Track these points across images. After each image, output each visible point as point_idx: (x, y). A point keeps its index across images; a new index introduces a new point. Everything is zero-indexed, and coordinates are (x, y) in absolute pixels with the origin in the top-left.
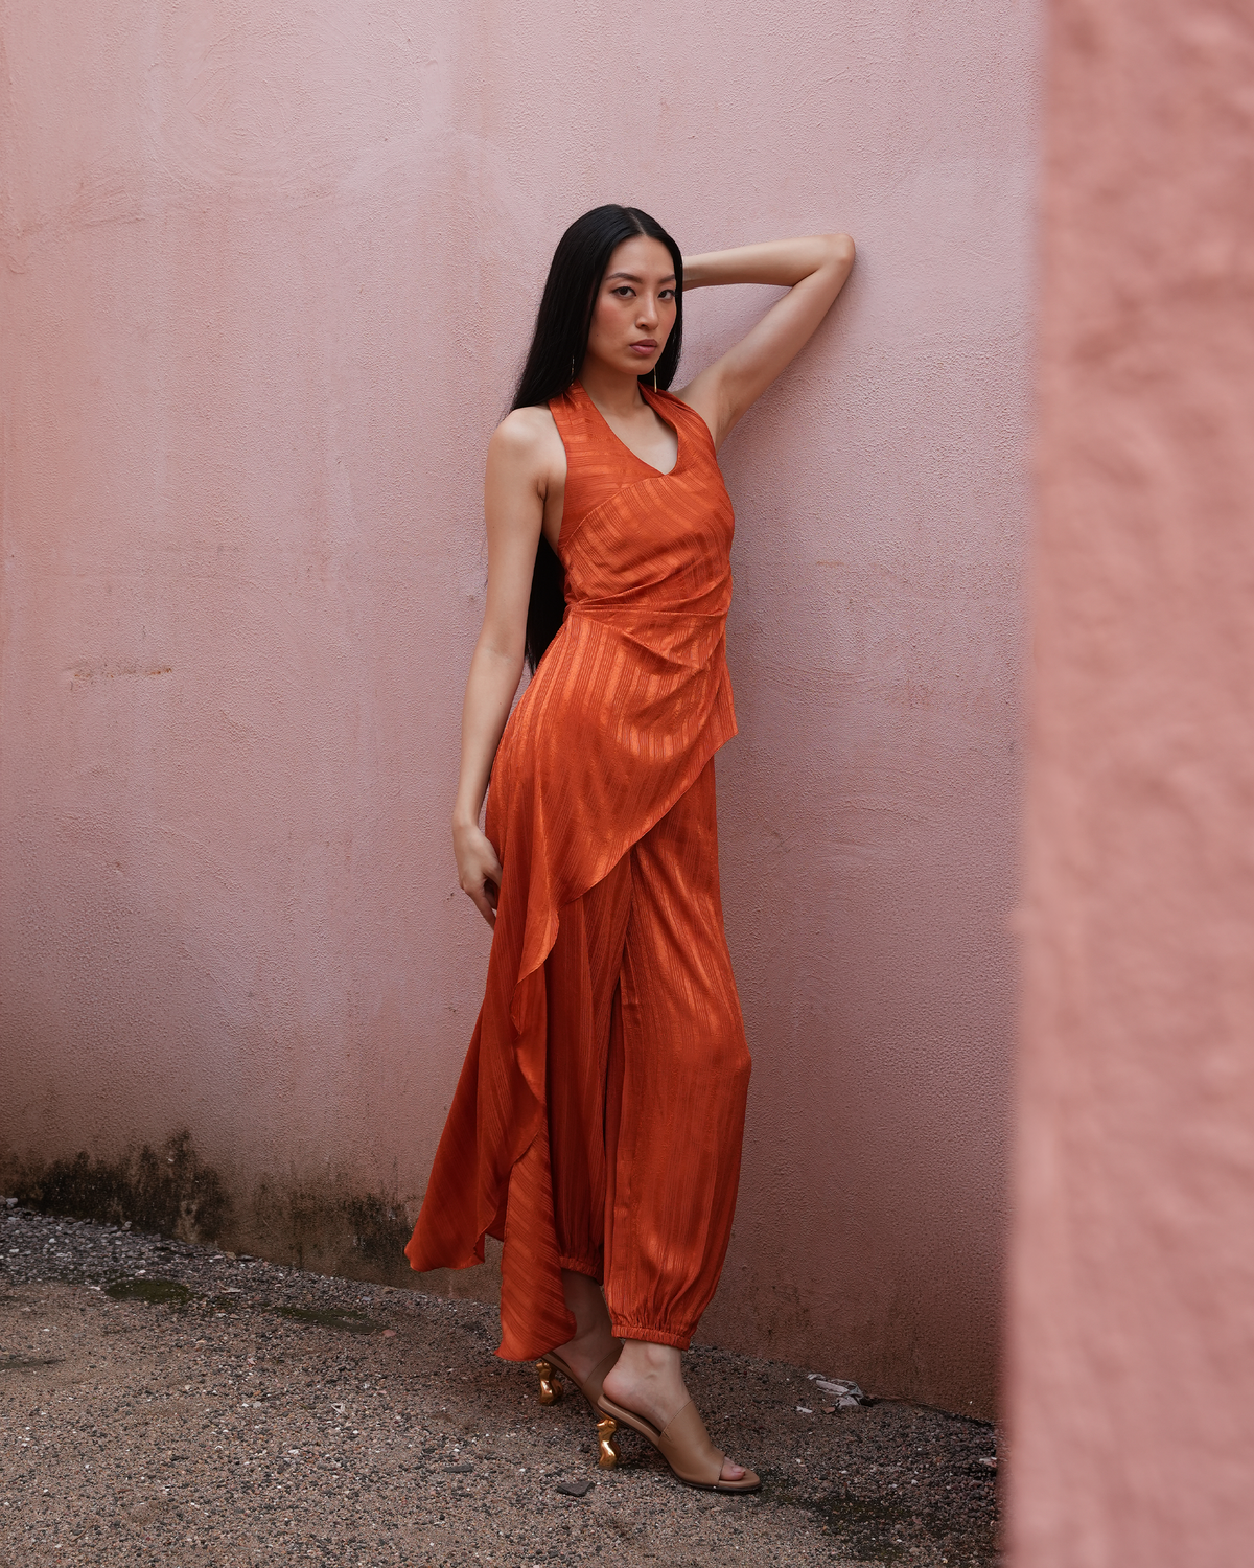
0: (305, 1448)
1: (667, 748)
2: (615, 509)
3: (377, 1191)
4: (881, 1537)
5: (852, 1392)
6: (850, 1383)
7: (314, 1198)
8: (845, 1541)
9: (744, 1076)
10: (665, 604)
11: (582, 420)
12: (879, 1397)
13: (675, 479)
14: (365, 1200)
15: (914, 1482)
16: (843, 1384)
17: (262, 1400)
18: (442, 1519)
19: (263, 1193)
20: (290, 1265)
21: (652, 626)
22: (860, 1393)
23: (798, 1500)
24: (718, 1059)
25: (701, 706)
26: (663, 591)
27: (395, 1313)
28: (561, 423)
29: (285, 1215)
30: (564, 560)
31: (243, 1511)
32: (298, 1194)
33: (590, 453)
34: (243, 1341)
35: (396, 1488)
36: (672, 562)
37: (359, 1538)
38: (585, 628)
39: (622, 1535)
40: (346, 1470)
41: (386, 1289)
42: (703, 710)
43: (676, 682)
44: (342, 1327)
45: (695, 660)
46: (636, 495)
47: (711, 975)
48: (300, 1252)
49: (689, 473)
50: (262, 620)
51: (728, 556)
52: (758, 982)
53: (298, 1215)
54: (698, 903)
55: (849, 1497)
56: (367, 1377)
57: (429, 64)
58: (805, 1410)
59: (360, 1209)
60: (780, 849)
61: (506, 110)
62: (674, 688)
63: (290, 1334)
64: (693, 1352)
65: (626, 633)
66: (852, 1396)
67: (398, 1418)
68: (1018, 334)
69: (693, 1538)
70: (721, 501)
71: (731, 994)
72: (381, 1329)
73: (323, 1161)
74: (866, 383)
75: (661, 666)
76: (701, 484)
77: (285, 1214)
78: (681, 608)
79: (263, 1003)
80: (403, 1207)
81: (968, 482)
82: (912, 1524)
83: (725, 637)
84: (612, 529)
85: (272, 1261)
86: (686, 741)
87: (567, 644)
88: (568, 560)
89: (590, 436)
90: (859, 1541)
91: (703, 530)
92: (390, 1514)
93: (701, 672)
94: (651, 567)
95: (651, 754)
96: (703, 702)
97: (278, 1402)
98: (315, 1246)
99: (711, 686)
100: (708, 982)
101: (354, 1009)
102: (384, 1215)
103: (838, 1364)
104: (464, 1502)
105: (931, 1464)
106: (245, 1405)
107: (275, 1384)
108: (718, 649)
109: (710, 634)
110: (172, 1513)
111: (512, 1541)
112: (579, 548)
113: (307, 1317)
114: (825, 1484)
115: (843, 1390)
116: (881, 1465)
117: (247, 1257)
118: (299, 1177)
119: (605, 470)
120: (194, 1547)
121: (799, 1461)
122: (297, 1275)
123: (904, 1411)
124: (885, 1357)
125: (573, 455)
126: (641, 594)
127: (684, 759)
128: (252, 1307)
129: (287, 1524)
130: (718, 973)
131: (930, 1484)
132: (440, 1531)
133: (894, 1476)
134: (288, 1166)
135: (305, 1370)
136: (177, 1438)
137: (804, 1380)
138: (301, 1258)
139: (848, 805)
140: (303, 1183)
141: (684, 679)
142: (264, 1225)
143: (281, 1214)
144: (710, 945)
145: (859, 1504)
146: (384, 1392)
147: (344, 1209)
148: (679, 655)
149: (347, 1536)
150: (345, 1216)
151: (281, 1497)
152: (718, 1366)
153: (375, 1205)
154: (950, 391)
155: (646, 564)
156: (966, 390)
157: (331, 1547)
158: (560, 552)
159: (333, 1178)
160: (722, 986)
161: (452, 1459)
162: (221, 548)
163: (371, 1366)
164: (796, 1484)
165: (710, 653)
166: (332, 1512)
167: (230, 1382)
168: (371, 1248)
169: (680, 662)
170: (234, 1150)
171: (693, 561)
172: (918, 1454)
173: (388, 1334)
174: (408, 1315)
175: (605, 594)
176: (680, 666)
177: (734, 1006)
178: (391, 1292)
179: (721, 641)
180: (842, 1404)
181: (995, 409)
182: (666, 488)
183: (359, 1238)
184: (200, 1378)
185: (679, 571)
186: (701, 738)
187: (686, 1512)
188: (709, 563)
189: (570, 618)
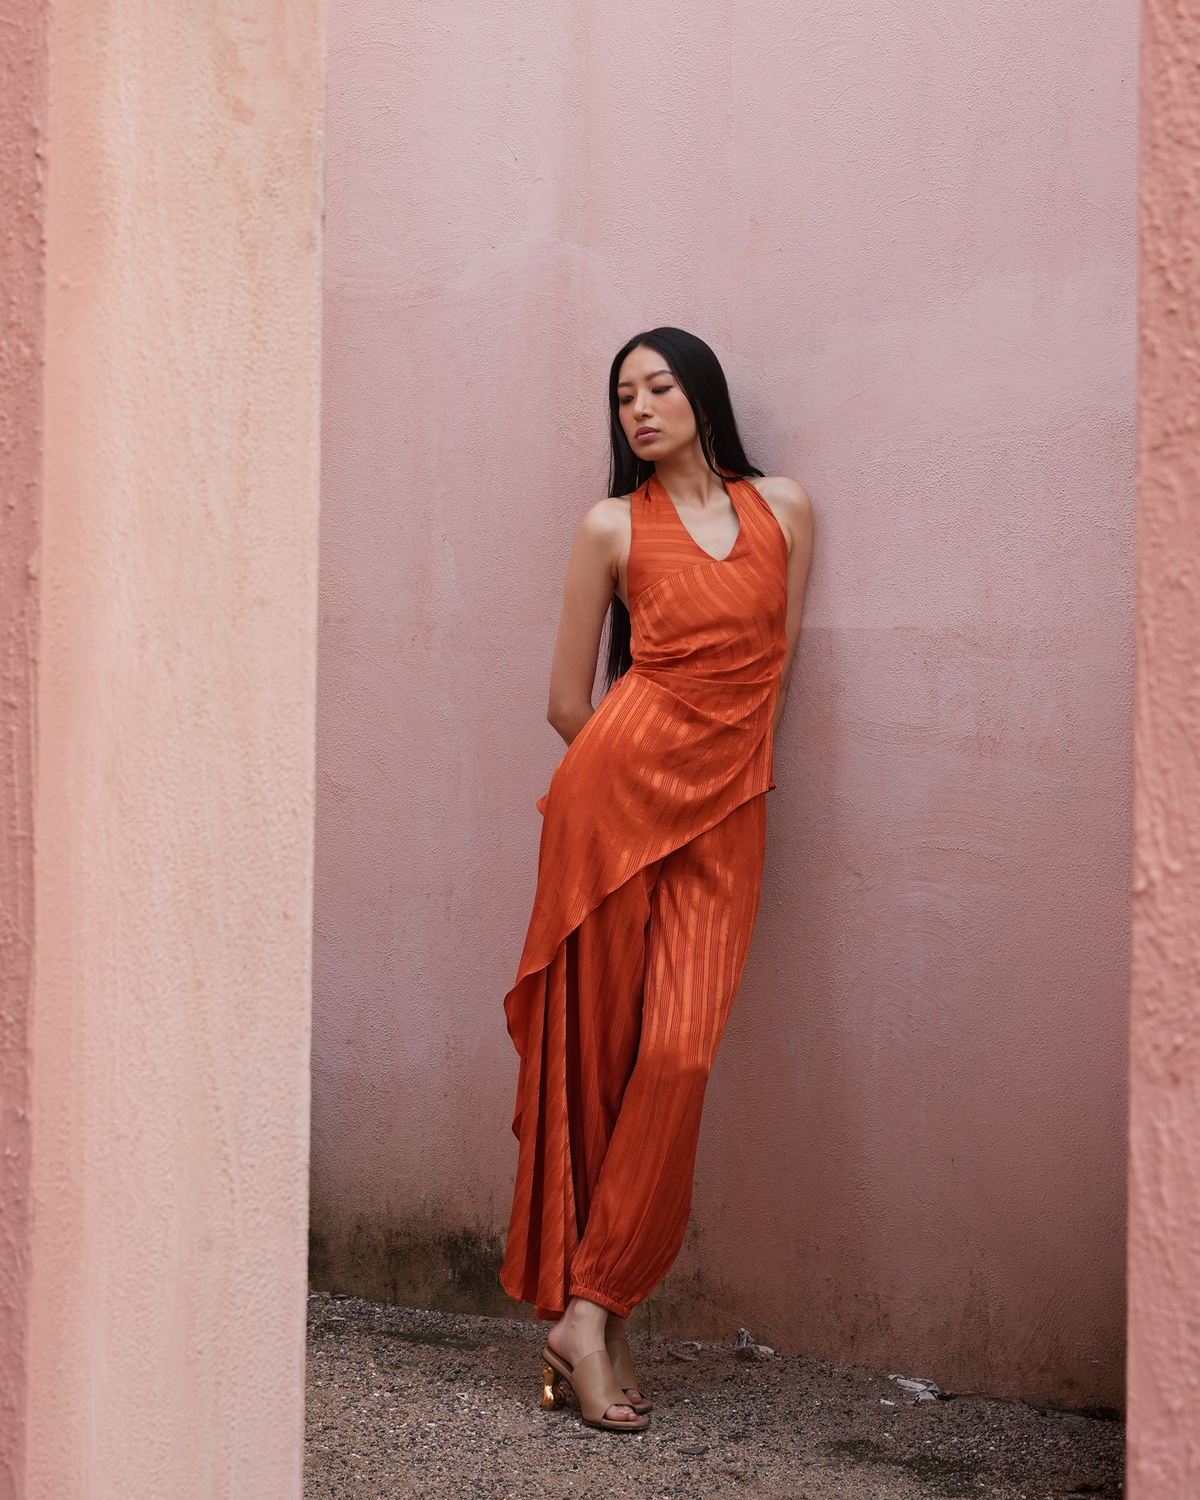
0: (440, 1423)
2: (661, 591)
3: (472, 1225)
4: (966, 1482)
5: (930, 1388)
6: (928, 1381)
7: (409, 1235)
8: (934, 1486)
11: (654, 510)
12: (955, 1393)
13: (728, 565)
14: (461, 1234)
15: (991, 1448)
16: (921, 1382)
17: (391, 1392)
18: (575, 1468)
19: (359, 1233)
20: (385, 1302)
22: (937, 1389)
23: (889, 1460)
26: (698, 662)
27: (494, 1336)
28: (636, 511)
31: (398, 1462)
32: (394, 1232)
33: (653, 540)
34: (360, 1353)
35: (529, 1449)
37: (505, 1479)
39: (738, 1478)
40: (480, 1436)
41: (481, 1318)
44: (447, 1345)
48: (394, 1288)
49: (744, 560)
50: (367, 687)
52: (841, 1011)
53: (394, 1253)
55: (935, 1459)
56: (482, 1377)
57: (535, 181)
58: (888, 1403)
59: (456, 1243)
60: (861, 887)
61: (608, 223)
63: (402, 1351)
64: (780, 1359)
66: (931, 1392)
67: (519, 1404)
69: (800, 1483)
72: (484, 1347)
73: (419, 1198)
76: (752, 570)
77: (380, 1253)
79: (361, 1049)
80: (498, 1238)
81: (1030, 555)
82: (992, 1475)
84: (657, 608)
85: (366, 1298)
90: (947, 1485)
92: (528, 1465)
97: (406, 1393)
98: (410, 1282)
101: (451, 1051)
102: (479, 1248)
103: (916, 1364)
104: (593, 1458)
105: (1007, 1436)
106: (377, 1395)
107: (399, 1381)
110: (338, 1461)
111: (640, 1483)
113: (414, 1338)
114: (912, 1450)
115: (921, 1387)
116: (962, 1437)
117: (341, 1295)
118: (394, 1216)
119: (663, 556)
120: (364, 1481)
121: (887, 1435)
122: (393, 1308)
123: (978, 1404)
124: (960, 1355)
125: (637, 541)
128: (358, 1331)
129: (439, 1470)
131: (1007, 1450)
132: (574, 1476)
133: (974, 1444)
134: (384, 1205)
135: (423, 1373)
136: (322, 1415)
137: (884, 1379)
138: (396, 1295)
139: (924, 845)
140: (399, 1221)
142: (359, 1264)
143: (376, 1252)
145: (944, 1463)
146: (500, 1387)
147: (440, 1244)
149: (495, 1478)
150: (441, 1250)
151: (428, 1454)
152: (805, 1368)
153: (470, 1238)
157: (483, 1484)
159: (428, 1214)
161: (574, 1430)
163: (480, 1369)
164: (886, 1449)
166: (476, 1464)
167: (358, 1379)
168: (466, 1280)
170: (329, 1193)
171: (727, 640)
172: (994, 1430)
173: (492, 1349)
174: (507, 1336)
178: (487, 1320)
180: (921, 1398)
182: (716, 573)
183: (454, 1272)
184: (329, 1377)
185: (712, 647)
187: (791, 1466)
188: (747, 641)
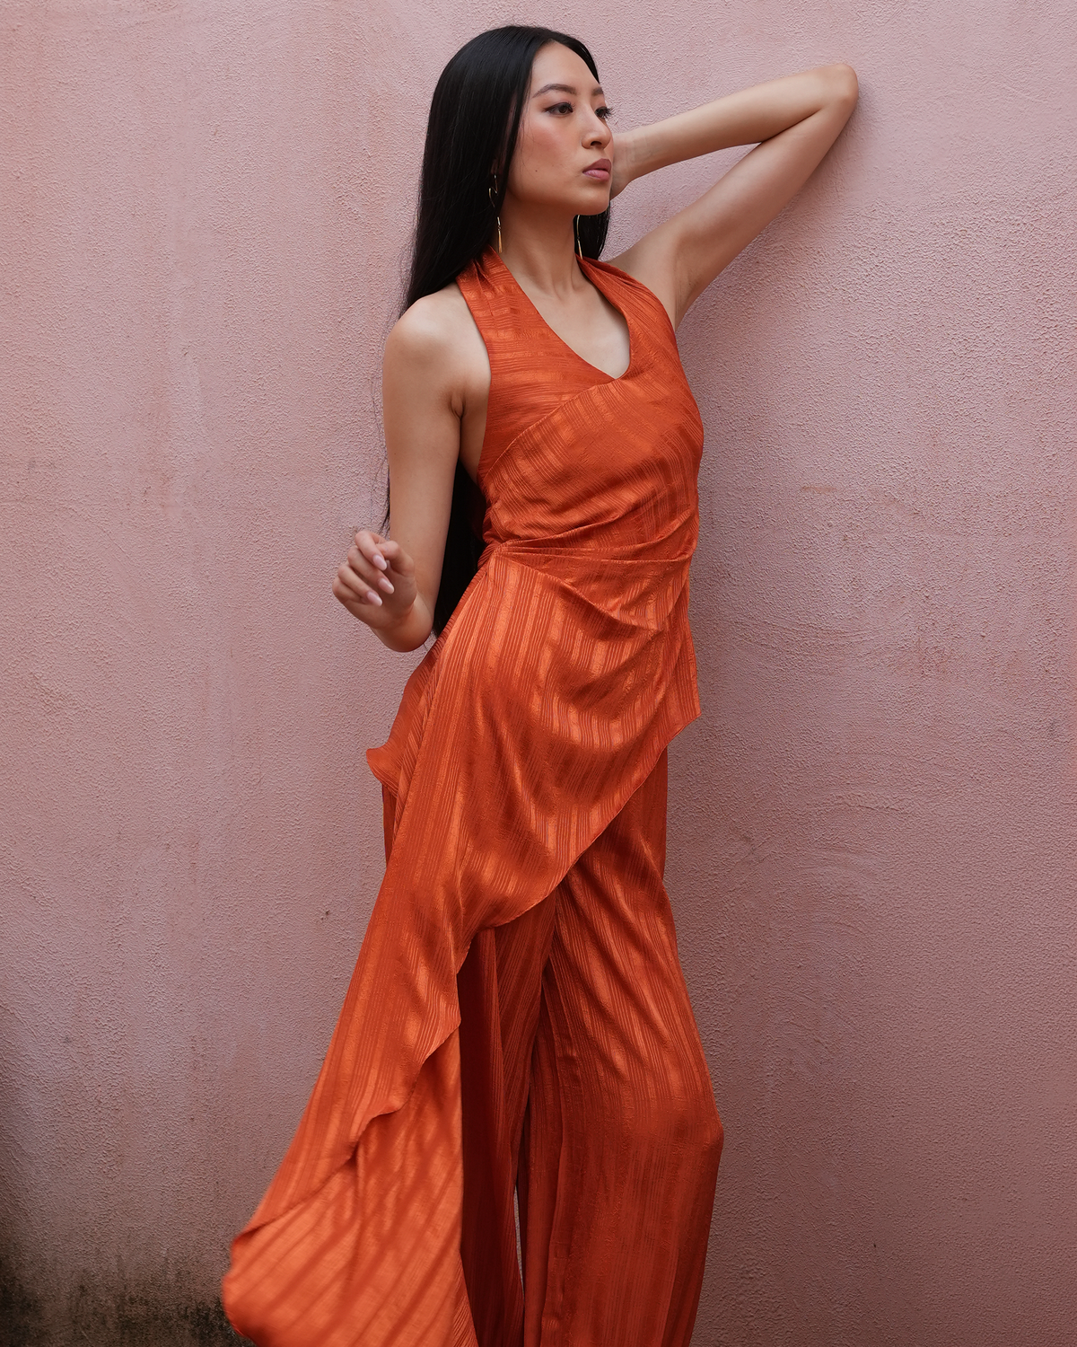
1: (616, 736)
2: (555, 429)
7: (147, 1303)
9: (714, 1152)
10: (617, 549)
11: (506, 310)
13: (627, 383)
14: (213, 1306)
19: (82, 1295)
21: (598, 578)
24: (682, 1131)
25: (657, 676)
26: (616, 534)
28: (479, 314)
29: (110, 1324)
30: (486, 489)
32: (127, 1298)
33: (520, 354)
36: (628, 496)
38: (513, 575)
42: (660, 682)
43: (627, 650)
45: (650, 619)
46: (581, 410)
47: (668, 1020)
49: (647, 376)
51: (695, 483)
53: (126, 1325)
54: (649, 927)
59: (206, 1318)
60: (752, 857)
62: (625, 658)
65: (567, 583)
68: (1064, 193)
70: (687, 412)
71: (695, 1047)
73: (159, 1255)
74: (867, 254)
75: (611, 631)
76: (662, 389)
78: (637, 554)
79: (83, 1050)
81: (998, 384)
83: (689, 586)
84: (551, 457)
86: (639, 723)
87: (489, 593)
88: (492, 491)
89: (518, 331)
91: (666, 453)
93: (659, 635)
94: (601, 504)
95: (597, 741)
96: (659, 671)
99: (671, 649)
100: (665, 1032)
101: (199, 1059)
108: (681, 603)
109: (671, 583)
112: (506, 477)
118: (127, 1277)
119: (541, 377)
125: (497, 357)
126: (586, 536)
127: (636, 748)
130: (678, 1020)
134: (114, 1261)
139: (840, 801)
140: (133, 1284)
141: (637, 646)
142: (83, 1337)
143: (104, 1323)
144: (666, 981)
147: (186, 1317)
148: (633, 613)
150: (187, 1326)
154: (977, 267)
155: (593, 500)
156: (996, 264)
158: (479, 478)
159: (171, 1277)
160: (683, 1037)
162: (32, 464)
165: (671, 607)
169: (634, 623)
170: (44, 1240)
171: (654, 494)
175: (539, 534)
176: (634, 628)
177: (699, 1062)
179: (684, 591)
181: (1033, 289)
182: (619, 397)
185: (636, 508)
186: (657, 719)
188: (673, 496)
189: (492, 562)
